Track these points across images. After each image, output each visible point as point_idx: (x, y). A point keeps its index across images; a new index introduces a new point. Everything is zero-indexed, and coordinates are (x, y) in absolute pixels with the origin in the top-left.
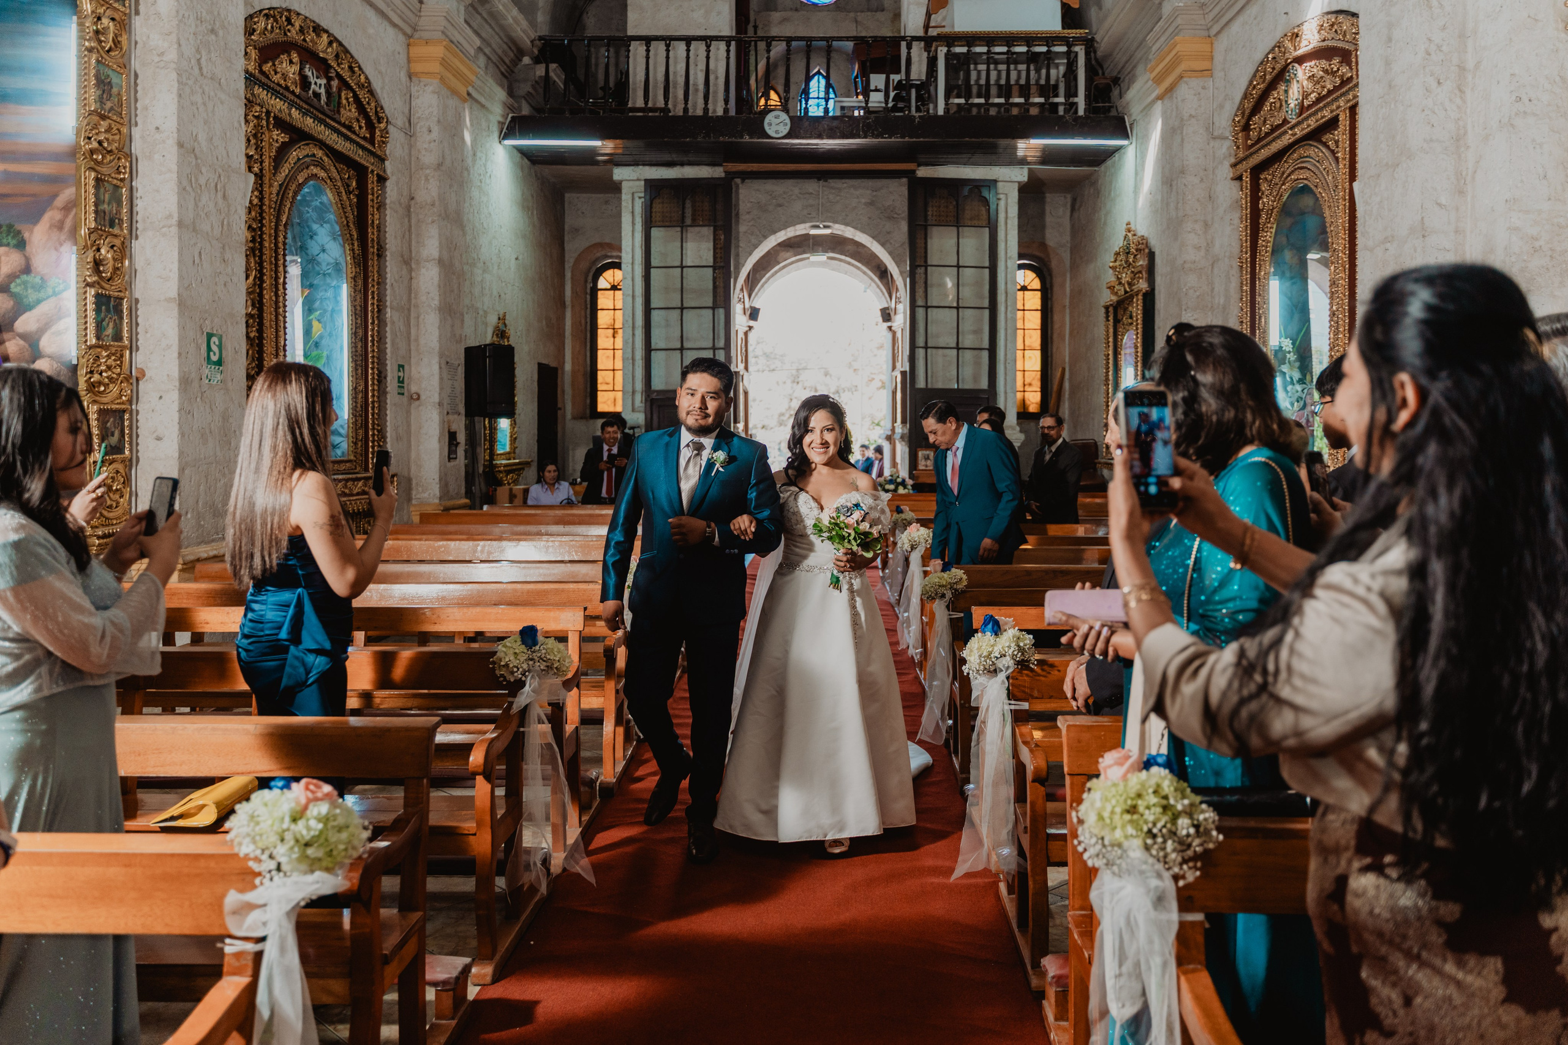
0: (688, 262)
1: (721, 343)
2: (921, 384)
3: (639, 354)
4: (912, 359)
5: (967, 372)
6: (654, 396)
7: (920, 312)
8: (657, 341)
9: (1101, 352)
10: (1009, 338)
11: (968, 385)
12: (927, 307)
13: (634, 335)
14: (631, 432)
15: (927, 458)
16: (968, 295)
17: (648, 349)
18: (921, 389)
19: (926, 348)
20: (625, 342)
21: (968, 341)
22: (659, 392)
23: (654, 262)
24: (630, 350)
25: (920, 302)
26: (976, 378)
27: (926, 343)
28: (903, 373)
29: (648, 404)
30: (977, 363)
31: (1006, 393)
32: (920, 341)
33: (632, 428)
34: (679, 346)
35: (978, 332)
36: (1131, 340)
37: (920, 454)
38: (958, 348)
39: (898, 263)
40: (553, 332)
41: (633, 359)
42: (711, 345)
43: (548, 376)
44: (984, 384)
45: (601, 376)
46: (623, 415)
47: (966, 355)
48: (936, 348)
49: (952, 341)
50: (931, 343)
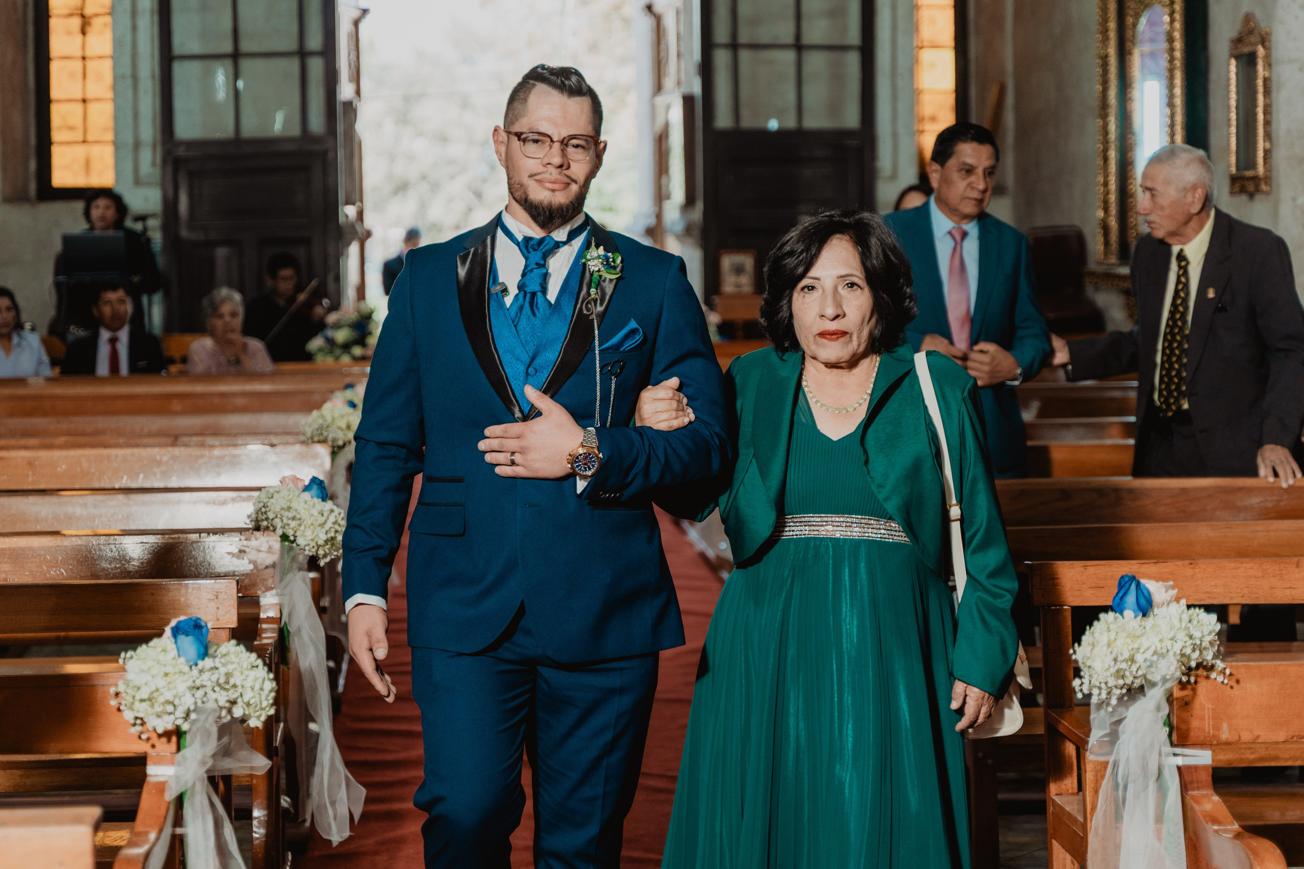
1: (315, 41)
2: (723, 120)
3: (148, 65)
4: (706, 70)
5: (815, 94)
6: (181, 152)
8: (183, 41)
10: (901, 25)
11: (815, 121)
13: (134, 28)
14: (139, 226)
15: (739, 270)
17: (166, 57)
18: (725, 134)
19: (734, 46)
20: (117, 43)
21: (816, 32)
22: (190, 144)
24: (127, 60)
26: (835, 107)
27: (734, 34)
28: (688, 101)
29: (170, 169)
30: (837, 78)
31: (895, 136)
32: (721, 34)
33: (142, 218)
34: (228, 48)
35: (837, 12)
36: (1155, 26)
37: (727, 262)
38: (799, 47)
41: (135, 78)
42: (293, 46)
44: (851, 119)
45: (58, 114)
46: (119, 190)
47: (815, 62)
48: (755, 47)
49: (786, 33)
50: (744, 37)
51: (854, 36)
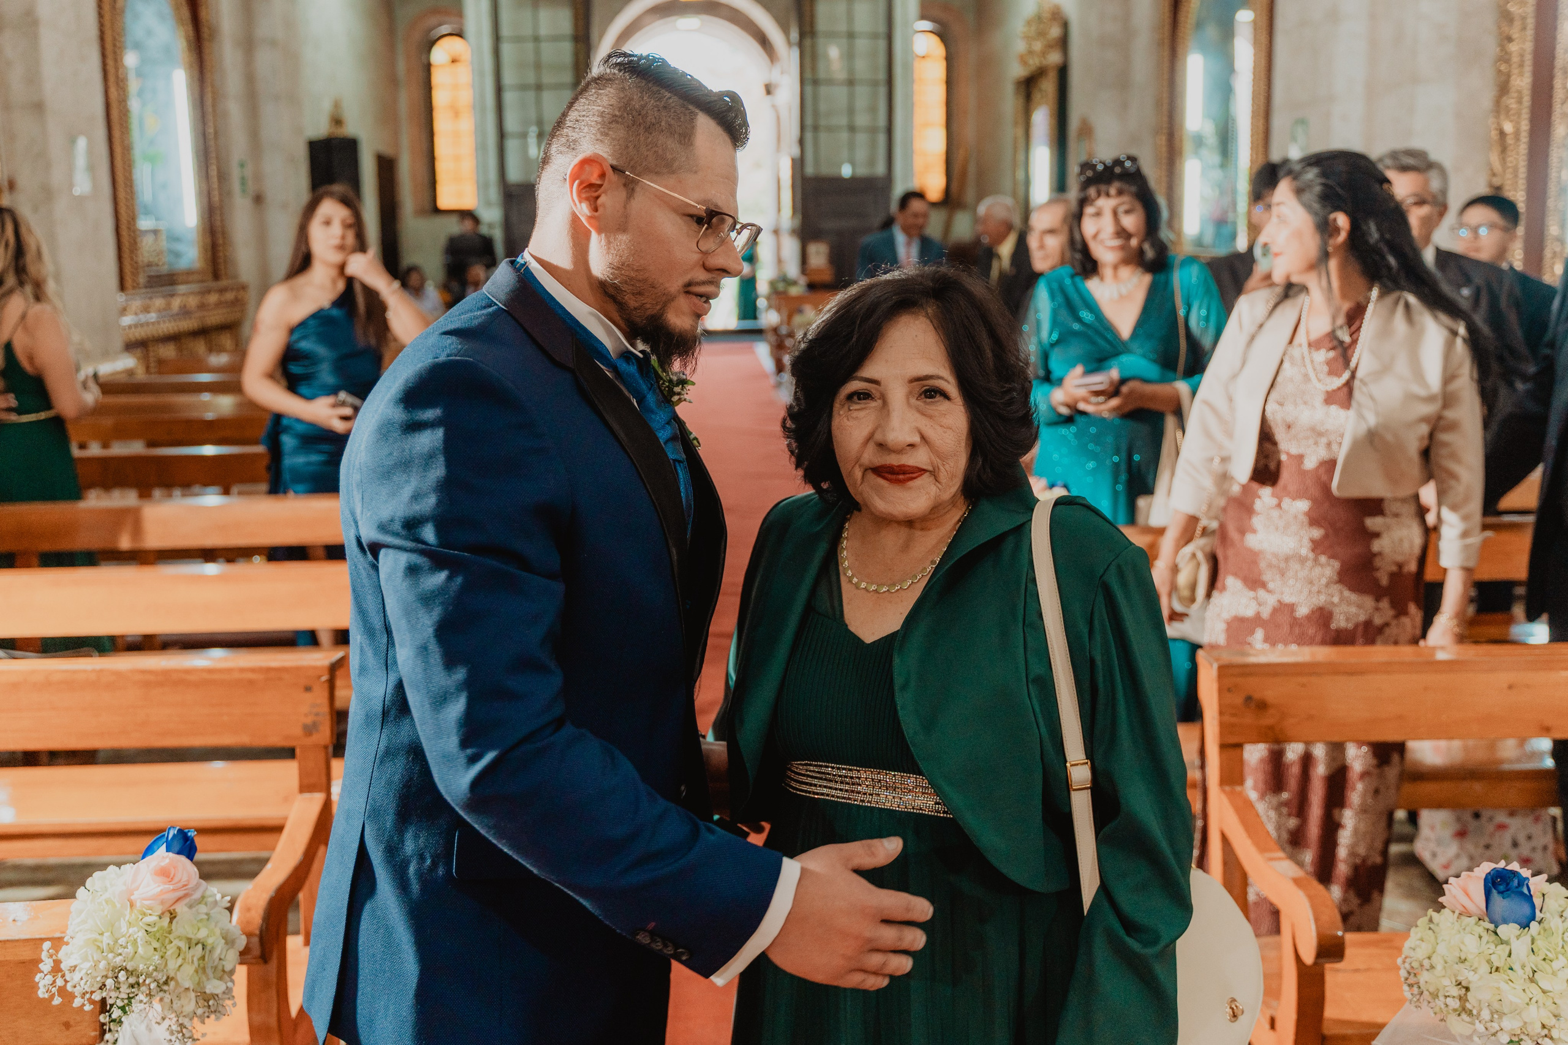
0: (543, 31)
2: (810, 170)
3: (492, 141)
4: (801, 142)
5: (862, 156)
6: (511, 189)
7: (809, 89)
8: (510, 126)
9: (1010, 132)
11: (861, 170)
12: (816, 82)
13: (484, 117)
15: (819, 252)
16: (861, 66)
17: (502, 135)
18: (812, 179)
19: (816, 128)
21: (862, 120)
23: (506, 31)
25: (808, 75)
26: (872, 162)
27: (818, 121)
28: (793, 160)
29: (505, 198)
30: (873, 145)
31: (904, 178)
32: (809, 121)
35: (873, 110)
36: (1042, 119)
37: (812, 248)
38: (852, 129)
39: (785, 29)
40: (387, 115)
41: (485, 147)
43: (386, 167)
44: (880, 169)
47: (862, 138)
48: (830, 129)
49: (843, 121)
50: (823, 122)
51: (882, 121)
